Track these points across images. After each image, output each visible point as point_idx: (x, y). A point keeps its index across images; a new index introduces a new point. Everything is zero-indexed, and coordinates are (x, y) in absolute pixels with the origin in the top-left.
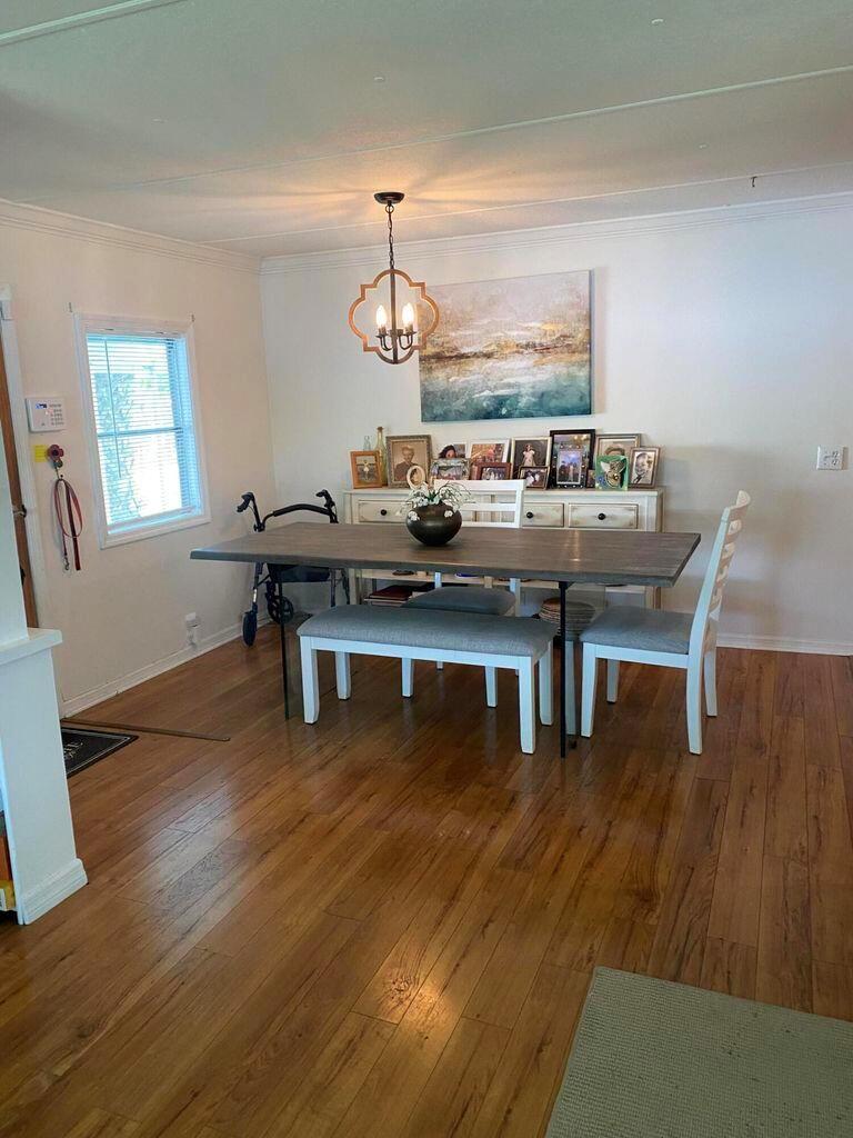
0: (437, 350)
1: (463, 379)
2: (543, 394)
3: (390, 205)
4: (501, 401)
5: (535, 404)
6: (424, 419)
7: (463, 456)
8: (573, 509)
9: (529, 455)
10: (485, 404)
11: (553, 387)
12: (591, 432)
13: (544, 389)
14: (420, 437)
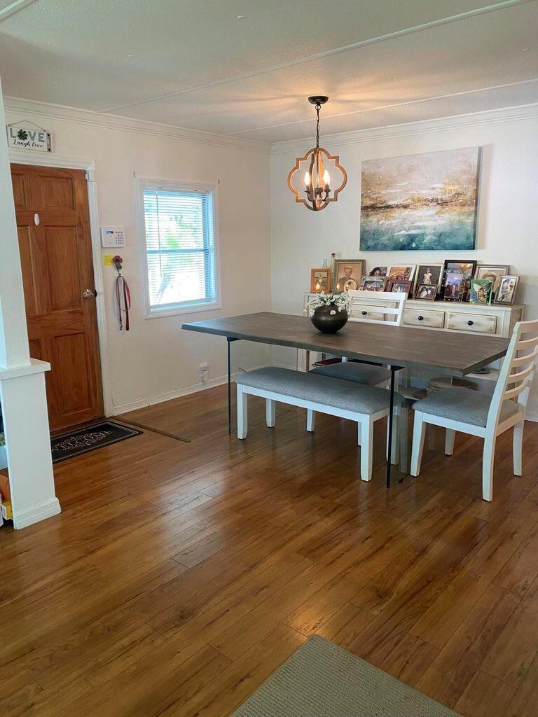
0: (372, 202)
1: (388, 222)
2: (441, 235)
3: (319, 104)
4: (412, 238)
5: (435, 241)
6: (361, 249)
7: (385, 275)
8: (451, 316)
9: (428, 276)
10: (401, 240)
11: (448, 229)
12: (474, 263)
13: (441, 230)
14: (358, 260)
